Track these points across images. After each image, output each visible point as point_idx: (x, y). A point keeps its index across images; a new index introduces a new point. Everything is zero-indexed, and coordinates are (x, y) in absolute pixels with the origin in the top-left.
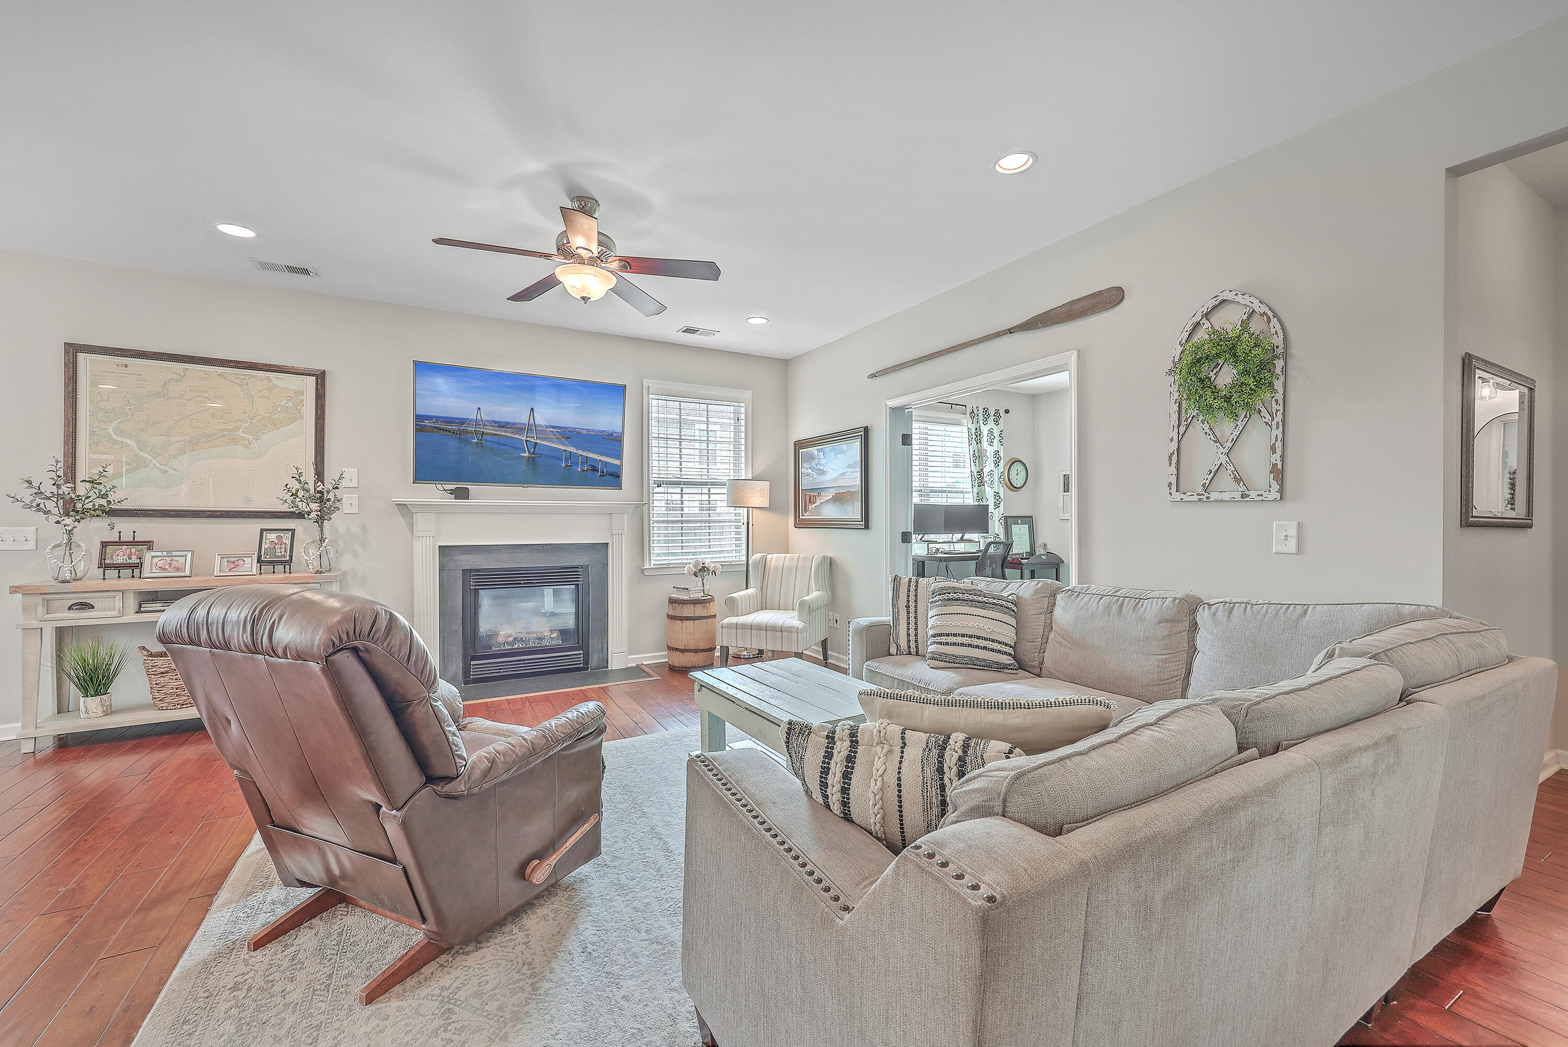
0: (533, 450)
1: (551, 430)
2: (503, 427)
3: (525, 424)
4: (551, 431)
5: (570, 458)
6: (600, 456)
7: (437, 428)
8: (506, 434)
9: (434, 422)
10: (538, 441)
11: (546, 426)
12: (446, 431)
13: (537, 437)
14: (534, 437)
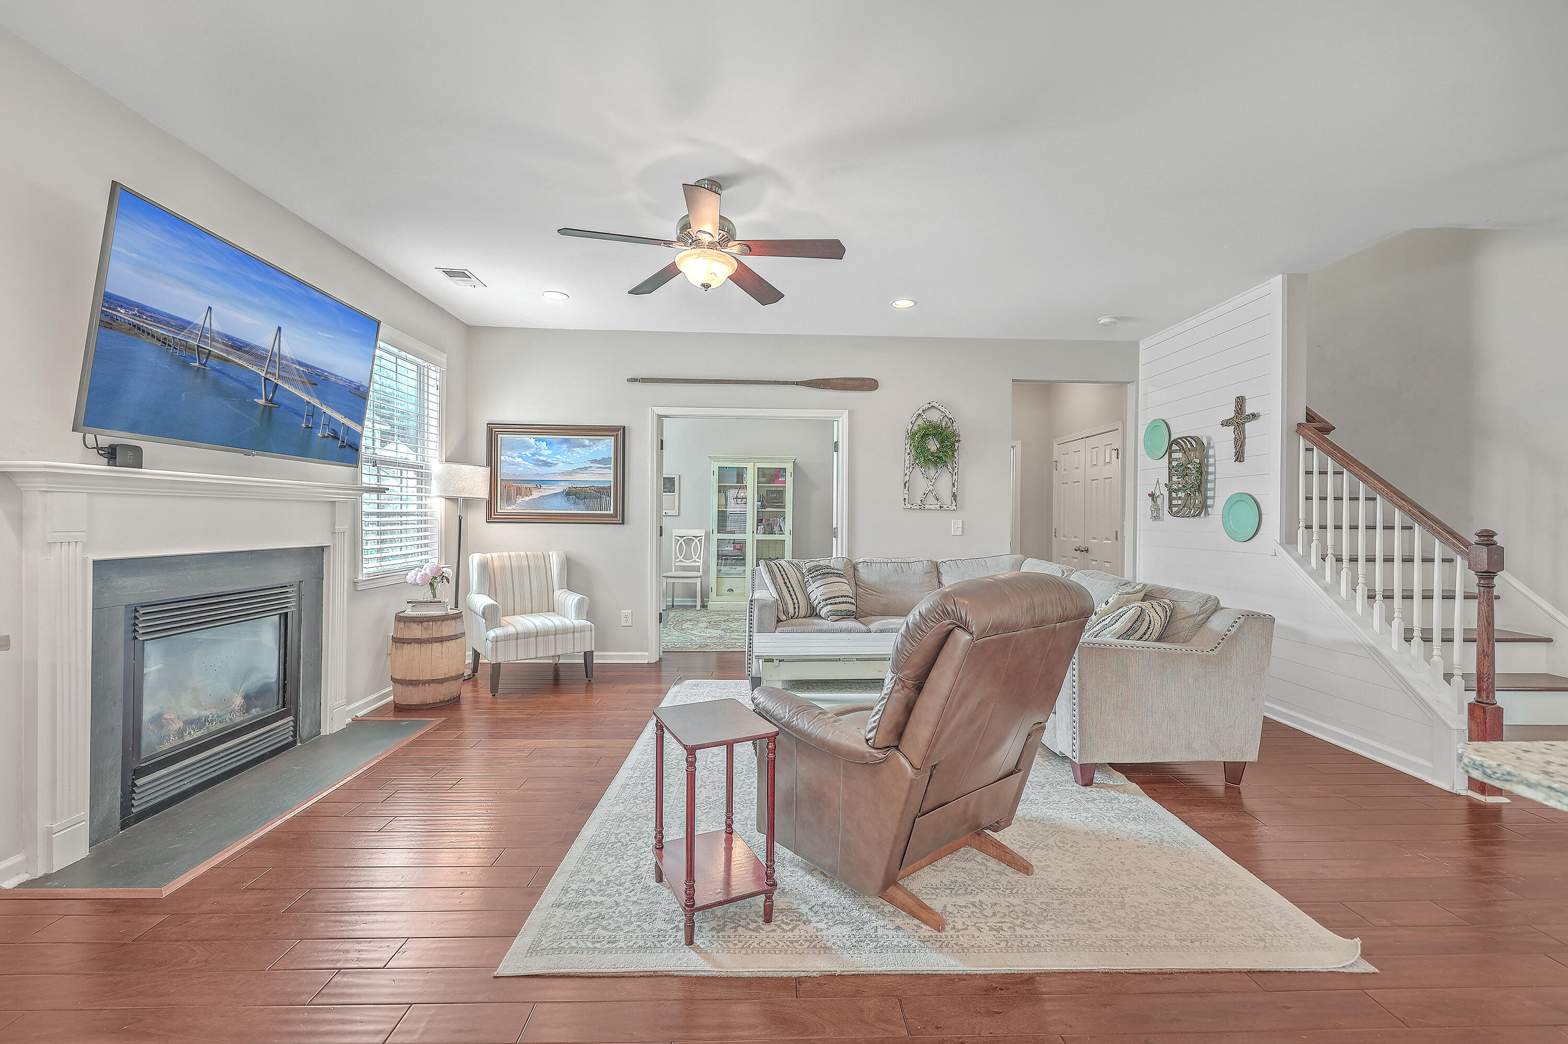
0: (271, 395)
1: (298, 367)
2: (239, 348)
3: (267, 351)
4: (296, 369)
5: (312, 416)
6: (343, 417)
7: (139, 329)
8: (240, 362)
9: (135, 315)
10: (280, 383)
11: (292, 359)
12: (153, 336)
13: (279, 376)
14: (275, 375)
